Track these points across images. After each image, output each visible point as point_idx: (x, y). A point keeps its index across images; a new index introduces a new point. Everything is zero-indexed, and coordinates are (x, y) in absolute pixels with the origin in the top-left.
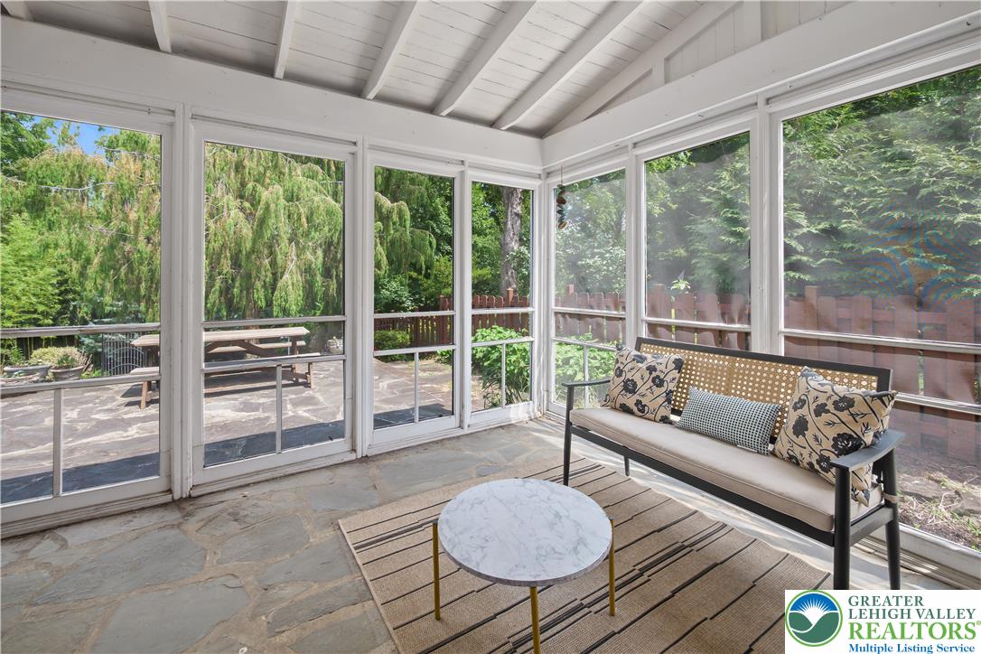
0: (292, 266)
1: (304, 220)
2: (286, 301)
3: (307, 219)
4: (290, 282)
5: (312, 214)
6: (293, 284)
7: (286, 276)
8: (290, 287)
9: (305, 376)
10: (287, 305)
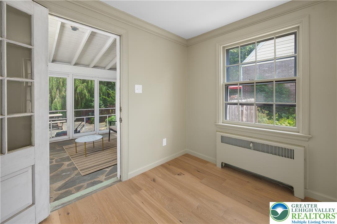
0: (57, 96)
1: (61, 83)
2: (56, 106)
3: (62, 82)
4: (57, 101)
5: (64, 81)
6: (58, 102)
7: (56, 99)
8: (57, 103)
9: (61, 127)
10: (57, 108)
